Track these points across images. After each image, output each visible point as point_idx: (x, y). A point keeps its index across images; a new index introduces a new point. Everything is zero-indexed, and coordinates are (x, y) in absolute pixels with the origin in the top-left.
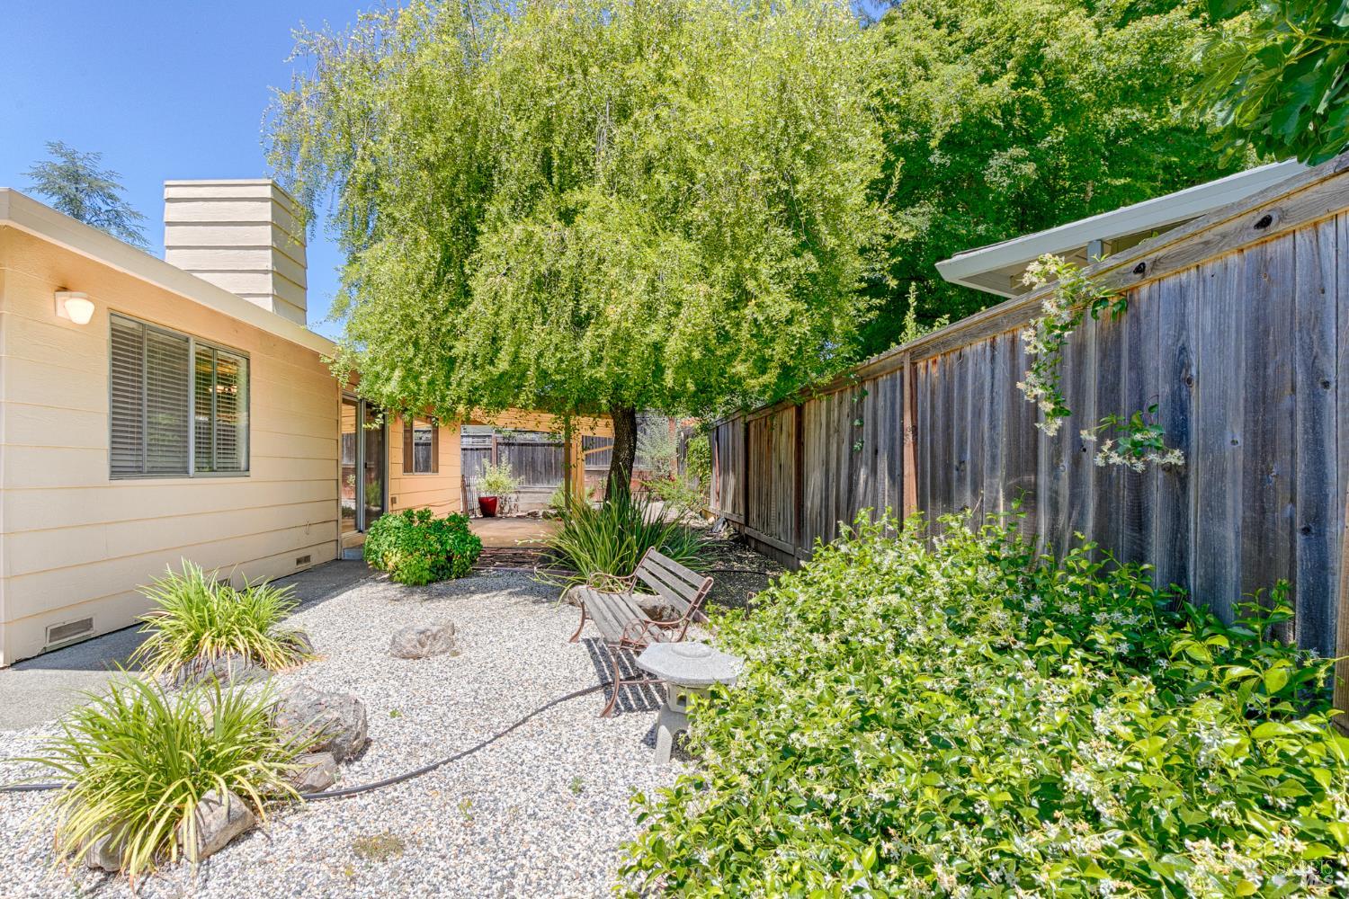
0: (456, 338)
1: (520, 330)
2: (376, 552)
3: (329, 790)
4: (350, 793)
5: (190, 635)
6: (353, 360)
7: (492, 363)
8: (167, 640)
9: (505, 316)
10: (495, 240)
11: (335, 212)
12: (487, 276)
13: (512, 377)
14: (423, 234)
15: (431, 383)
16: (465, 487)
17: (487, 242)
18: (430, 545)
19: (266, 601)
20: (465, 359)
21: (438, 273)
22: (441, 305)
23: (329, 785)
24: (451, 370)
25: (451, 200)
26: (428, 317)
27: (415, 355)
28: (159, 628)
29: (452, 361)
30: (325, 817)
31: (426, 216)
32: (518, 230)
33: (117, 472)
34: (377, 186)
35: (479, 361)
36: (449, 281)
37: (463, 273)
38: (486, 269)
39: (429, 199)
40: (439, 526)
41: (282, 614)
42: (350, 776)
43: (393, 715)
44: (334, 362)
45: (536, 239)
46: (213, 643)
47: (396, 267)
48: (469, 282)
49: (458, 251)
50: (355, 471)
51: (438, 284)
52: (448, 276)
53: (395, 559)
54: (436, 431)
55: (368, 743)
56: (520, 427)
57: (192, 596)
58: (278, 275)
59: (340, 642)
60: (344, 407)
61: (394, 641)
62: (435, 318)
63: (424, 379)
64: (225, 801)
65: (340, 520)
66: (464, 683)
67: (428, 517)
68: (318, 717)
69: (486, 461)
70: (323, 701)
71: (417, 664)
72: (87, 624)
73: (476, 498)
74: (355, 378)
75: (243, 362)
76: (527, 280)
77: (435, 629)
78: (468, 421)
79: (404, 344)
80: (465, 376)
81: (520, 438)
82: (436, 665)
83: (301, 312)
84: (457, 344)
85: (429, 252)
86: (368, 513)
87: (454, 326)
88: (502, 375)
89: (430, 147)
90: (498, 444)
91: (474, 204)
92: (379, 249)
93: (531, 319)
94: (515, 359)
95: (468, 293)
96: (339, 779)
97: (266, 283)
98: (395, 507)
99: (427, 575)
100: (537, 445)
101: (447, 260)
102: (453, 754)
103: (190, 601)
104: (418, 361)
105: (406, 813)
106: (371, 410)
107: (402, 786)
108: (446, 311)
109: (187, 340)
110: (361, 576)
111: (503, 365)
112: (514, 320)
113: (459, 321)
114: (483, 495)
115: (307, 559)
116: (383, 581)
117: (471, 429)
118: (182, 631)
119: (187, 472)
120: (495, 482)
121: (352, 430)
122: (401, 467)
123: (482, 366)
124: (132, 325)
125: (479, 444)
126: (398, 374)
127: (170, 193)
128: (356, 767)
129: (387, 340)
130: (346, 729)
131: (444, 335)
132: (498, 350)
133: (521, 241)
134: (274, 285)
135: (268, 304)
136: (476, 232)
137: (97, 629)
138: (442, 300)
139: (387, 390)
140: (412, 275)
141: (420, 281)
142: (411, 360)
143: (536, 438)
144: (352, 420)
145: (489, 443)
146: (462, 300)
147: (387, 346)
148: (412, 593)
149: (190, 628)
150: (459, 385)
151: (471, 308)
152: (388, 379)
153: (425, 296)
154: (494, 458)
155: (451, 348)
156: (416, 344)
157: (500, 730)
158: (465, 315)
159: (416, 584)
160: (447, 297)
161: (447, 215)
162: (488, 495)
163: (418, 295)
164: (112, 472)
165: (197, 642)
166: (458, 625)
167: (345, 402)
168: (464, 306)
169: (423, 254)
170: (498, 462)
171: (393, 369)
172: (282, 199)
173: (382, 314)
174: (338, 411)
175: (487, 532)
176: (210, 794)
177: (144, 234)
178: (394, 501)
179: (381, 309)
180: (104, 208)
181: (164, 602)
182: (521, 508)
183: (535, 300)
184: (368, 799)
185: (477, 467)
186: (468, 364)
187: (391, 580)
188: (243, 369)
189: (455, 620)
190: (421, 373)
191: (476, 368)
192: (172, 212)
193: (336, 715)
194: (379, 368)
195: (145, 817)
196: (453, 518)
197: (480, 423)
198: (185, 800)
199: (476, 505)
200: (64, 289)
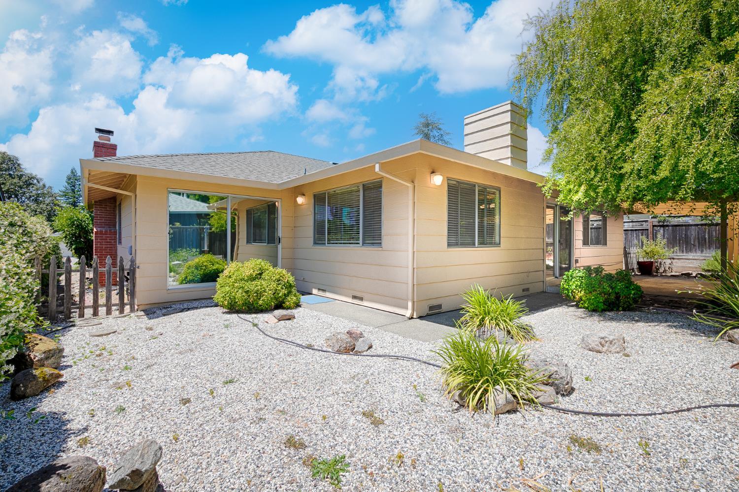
0: (625, 161)
1: (679, 147)
2: (567, 289)
3: (553, 405)
4: (565, 411)
5: (480, 317)
6: (555, 184)
7: (654, 173)
8: (471, 318)
9: (665, 141)
10: (657, 92)
11: (545, 106)
12: (650, 118)
13: (672, 180)
14: (601, 104)
15: (606, 191)
16: (626, 254)
17: (651, 95)
18: (604, 288)
19: (513, 307)
20: (631, 173)
21: (611, 125)
22: (614, 143)
23: (553, 403)
24: (621, 181)
25: (621, 77)
26: (604, 152)
27: (595, 176)
28: (468, 312)
29: (622, 176)
30: (552, 418)
31: (603, 93)
32: (678, 80)
33: (450, 245)
34: (570, 85)
35: (643, 173)
36: (619, 128)
37: (630, 120)
38: (650, 113)
39: (605, 81)
40: (609, 277)
41: (520, 314)
42: (564, 402)
43: (587, 379)
44: (544, 186)
45: (694, 83)
46: (490, 322)
47: (583, 127)
48: (636, 125)
49: (626, 107)
50: (553, 244)
51: (611, 130)
52: (619, 125)
53: (580, 295)
54: (604, 220)
55: (573, 389)
56: (674, 213)
57: (481, 300)
58: (513, 147)
59: (550, 334)
60: (547, 210)
61: (583, 340)
62: (609, 152)
63: (600, 190)
64: (504, 392)
65: (545, 271)
66: (635, 373)
67: (601, 272)
68: (546, 367)
69: (644, 238)
70: (548, 360)
71: (599, 356)
72: (440, 306)
73: (635, 262)
74: (556, 193)
75: (497, 192)
76: (687, 112)
77: (611, 338)
78: (631, 212)
79: (587, 170)
80: (630, 184)
81: (675, 221)
82: (613, 359)
83: (524, 163)
84: (625, 165)
85: (606, 113)
86: (561, 268)
87: (623, 154)
88: (663, 180)
89: (606, 51)
90: (654, 226)
91: (639, 74)
92: (571, 120)
93: (690, 139)
94: (674, 168)
95: (634, 131)
96: (558, 402)
97: (508, 153)
98: (578, 265)
99: (601, 306)
100: (691, 225)
101: (618, 115)
102: (630, 412)
103: (480, 302)
104: (597, 179)
105: (600, 433)
106: (565, 211)
107: (598, 419)
108: (617, 146)
109: (475, 186)
110: (558, 302)
111: (664, 172)
112: (673, 143)
113: (628, 149)
114: (641, 260)
115: (528, 290)
116: (572, 306)
117: (633, 217)
118: (477, 315)
119: (475, 245)
120: (652, 251)
121: (551, 222)
122: (581, 242)
123: (646, 177)
124: (455, 183)
125: (637, 227)
126: (583, 188)
127: (467, 121)
128: (567, 399)
129: (576, 169)
130: (561, 378)
131: (616, 160)
132: (660, 164)
133: (680, 87)
134: (512, 153)
135: (508, 162)
136: (640, 91)
137: (444, 309)
138: (614, 140)
139: (576, 198)
140: (593, 130)
141: (598, 132)
142: (592, 179)
143: (690, 221)
144: (551, 217)
145: (645, 226)
146: (629, 137)
147: (576, 173)
148: (591, 316)
149: (481, 314)
150: (627, 190)
151: (637, 141)
152: (577, 192)
153: (602, 140)
154: (650, 236)
155: (621, 168)
156: (596, 170)
157: (667, 410)
158: (632, 145)
159: (595, 310)
160: (617, 137)
161: (617, 87)
162: (646, 260)
163: (598, 140)
164: (448, 245)
165: (483, 321)
166: (627, 338)
167: (548, 207)
168: (631, 141)
169: (601, 115)
170: (654, 238)
171: (580, 186)
172: (516, 109)
173: (573, 156)
174: (544, 212)
175: (647, 283)
176: (497, 387)
177: (451, 142)
178: (577, 261)
179: (573, 153)
180: (437, 134)
181: (470, 301)
182: (674, 269)
183: (694, 125)
184: (575, 418)
185: (636, 242)
186: (634, 176)
187: (577, 306)
188: (498, 195)
189: (625, 335)
190: (599, 186)
191: (640, 178)
192: (468, 129)
193: (556, 369)
194: (572, 187)
195: (474, 388)
196: (620, 273)
197: (642, 213)
198: (488, 386)
199: (635, 266)
200: (433, 172)
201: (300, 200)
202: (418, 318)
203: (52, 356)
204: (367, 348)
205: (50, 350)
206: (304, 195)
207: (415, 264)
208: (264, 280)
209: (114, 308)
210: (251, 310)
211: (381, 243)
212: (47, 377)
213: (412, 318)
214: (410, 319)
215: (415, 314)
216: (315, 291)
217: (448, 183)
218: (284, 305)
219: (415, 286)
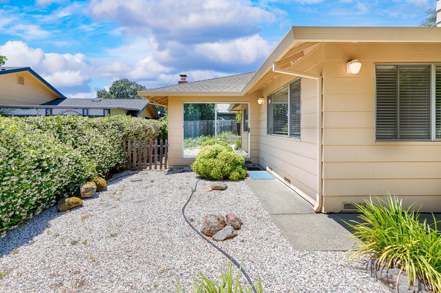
109: (429, 67)
119: (430, 138)
164: (377, 138)
200: (350, 60)
201: (260, 101)
202: (327, 214)
203: (89, 191)
204: (223, 238)
205: (88, 188)
206: (263, 97)
207: (323, 159)
208: (218, 159)
209: (163, 166)
210: (208, 177)
211: (300, 135)
212: (70, 203)
213: (321, 212)
214: (317, 213)
215: (323, 209)
216: (268, 169)
217: (376, 69)
218: (229, 177)
219: (323, 180)
